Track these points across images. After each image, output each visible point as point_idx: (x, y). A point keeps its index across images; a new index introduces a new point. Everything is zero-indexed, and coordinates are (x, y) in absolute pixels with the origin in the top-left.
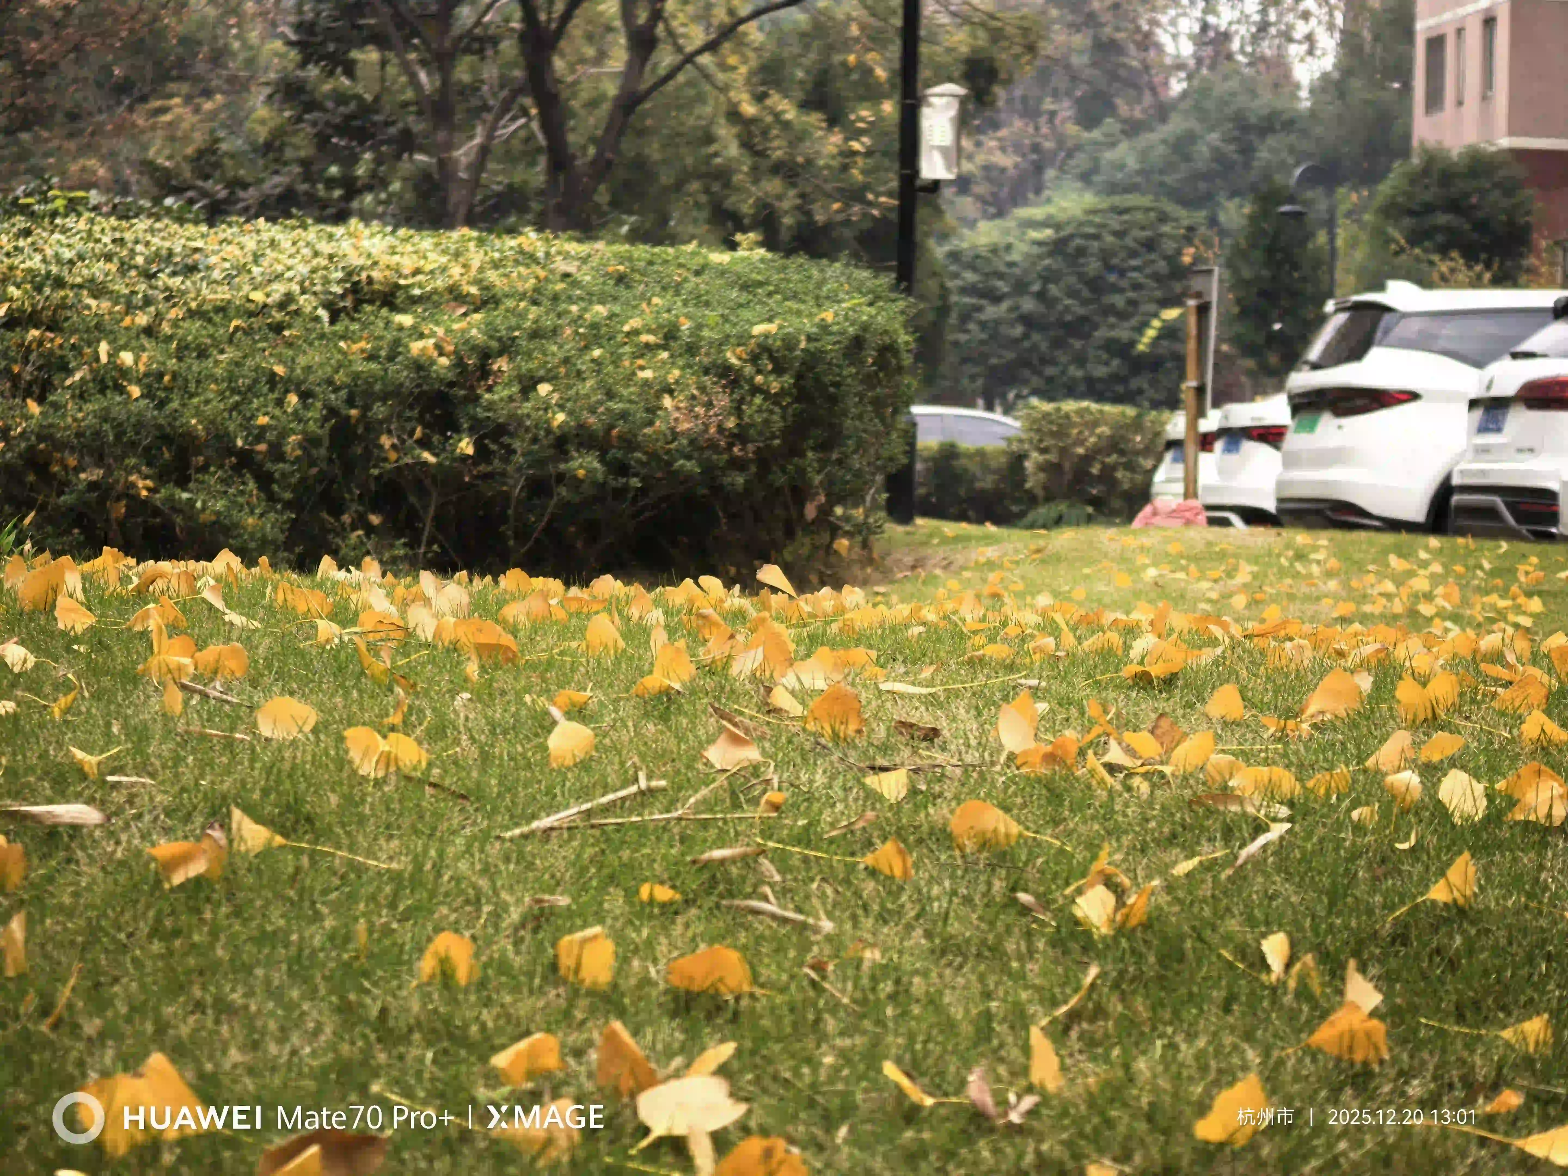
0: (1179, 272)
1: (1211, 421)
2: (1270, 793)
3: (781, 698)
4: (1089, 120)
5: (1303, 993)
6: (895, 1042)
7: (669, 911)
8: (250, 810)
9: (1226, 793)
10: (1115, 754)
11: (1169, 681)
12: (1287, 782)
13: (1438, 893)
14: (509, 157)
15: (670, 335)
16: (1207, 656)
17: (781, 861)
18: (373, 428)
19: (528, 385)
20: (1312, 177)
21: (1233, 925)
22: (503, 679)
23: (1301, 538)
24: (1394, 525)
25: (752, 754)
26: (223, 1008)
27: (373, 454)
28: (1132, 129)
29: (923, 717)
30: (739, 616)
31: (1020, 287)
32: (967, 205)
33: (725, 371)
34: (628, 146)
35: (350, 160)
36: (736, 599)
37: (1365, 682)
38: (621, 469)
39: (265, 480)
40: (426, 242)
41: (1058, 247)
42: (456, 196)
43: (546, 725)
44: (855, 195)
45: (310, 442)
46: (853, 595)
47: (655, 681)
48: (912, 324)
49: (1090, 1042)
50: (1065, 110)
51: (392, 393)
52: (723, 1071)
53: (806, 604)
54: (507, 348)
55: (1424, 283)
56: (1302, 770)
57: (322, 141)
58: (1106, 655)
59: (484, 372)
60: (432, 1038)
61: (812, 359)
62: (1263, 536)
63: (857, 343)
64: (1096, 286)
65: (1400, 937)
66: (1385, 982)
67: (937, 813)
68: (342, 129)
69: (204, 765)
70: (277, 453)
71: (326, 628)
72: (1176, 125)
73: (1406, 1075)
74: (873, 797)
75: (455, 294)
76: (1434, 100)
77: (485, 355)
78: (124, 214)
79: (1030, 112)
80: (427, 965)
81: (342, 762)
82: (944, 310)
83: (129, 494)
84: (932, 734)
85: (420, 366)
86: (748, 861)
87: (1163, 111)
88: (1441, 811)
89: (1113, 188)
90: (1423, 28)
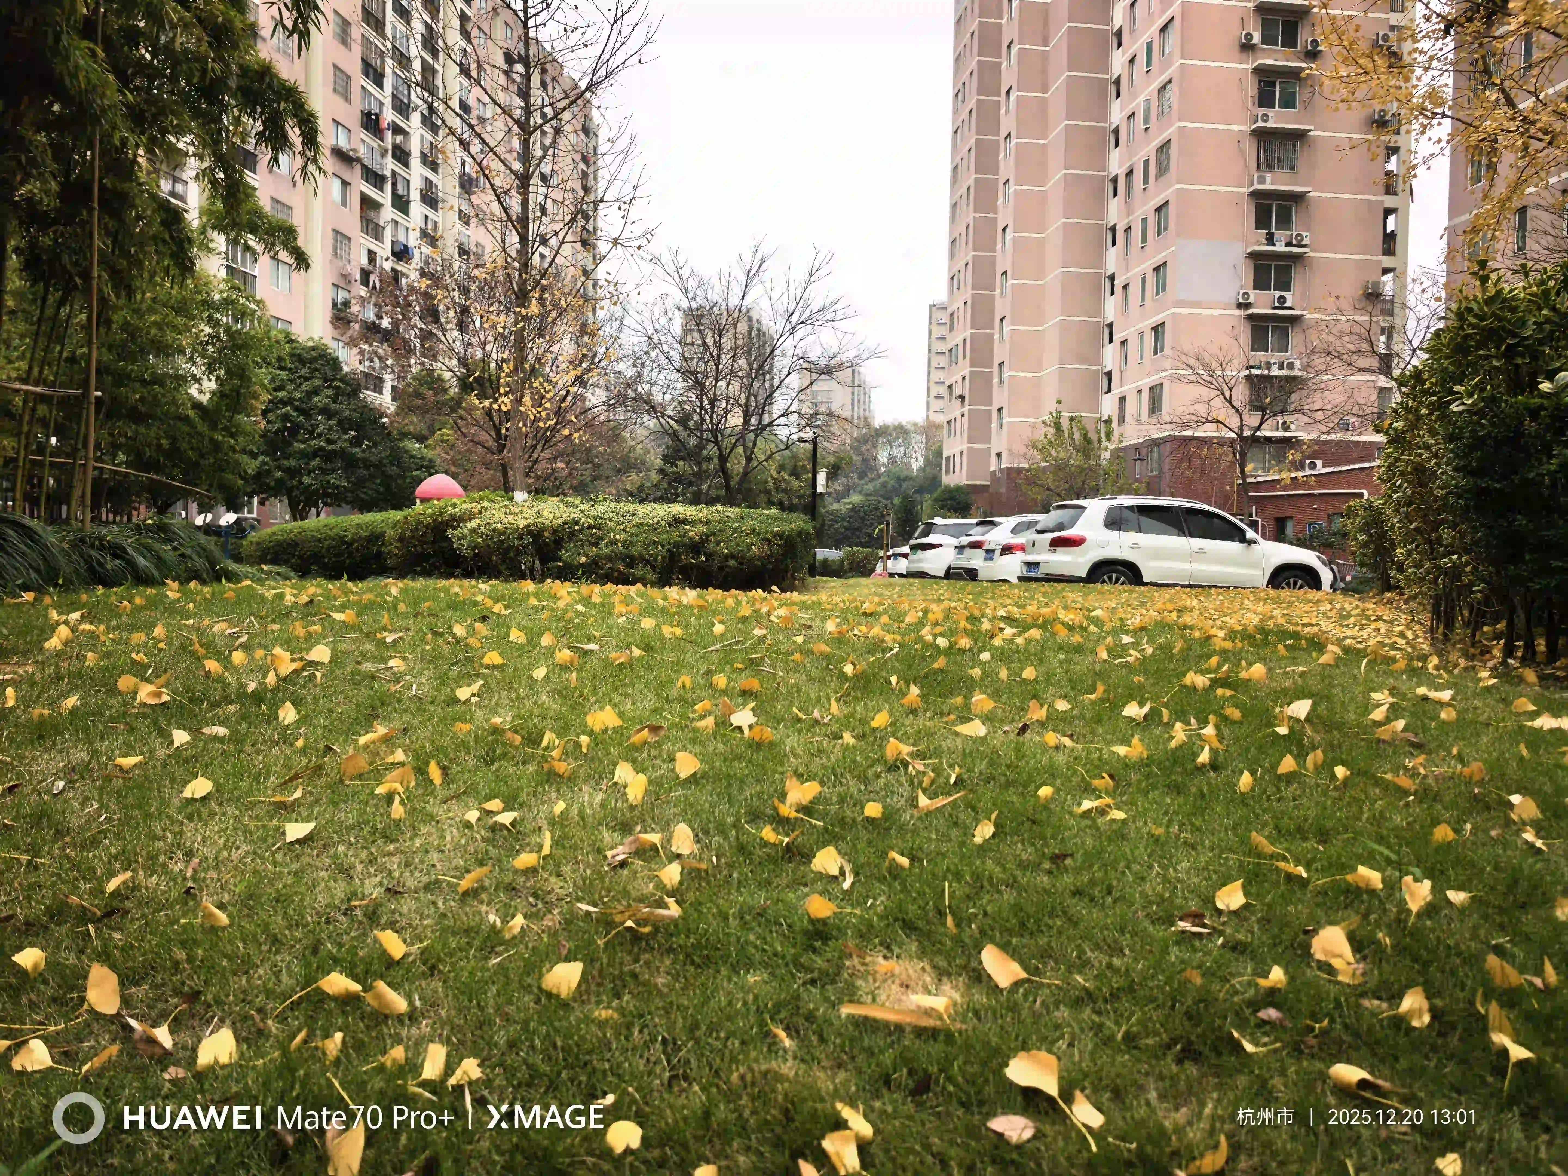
0: (883, 516)
1: (890, 552)
2: (894, 640)
3: (772, 618)
4: (861, 478)
5: (901, 690)
6: (796, 703)
7: (742, 670)
8: (637, 646)
9: (883, 641)
10: (856, 632)
11: (871, 614)
12: (898, 638)
13: (936, 666)
14: (717, 488)
15: (754, 530)
16: (881, 608)
17: (770, 657)
18: (680, 554)
19: (718, 543)
20: (917, 492)
21: (884, 674)
22: (704, 614)
23: (911, 580)
24: (935, 577)
25: (764, 632)
26: (627, 695)
27: (680, 561)
28: (872, 480)
29: (809, 623)
30: (765, 599)
31: (843, 519)
32: (830, 499)
33: (767, 539)
34: (745, 485)
35: (676, 489)
36: (766, 595)
37: (920, 614)
38: (741, 564)
39: (653, 566)
40: (693, 508)
41: (853, 509)
42: (703, 498)
43: (713, 625)
44: (801, 497)
45: (664, 557)
46: (796, 594)
47: (741, 614)
48: (814, 528)
49: (846, 703)
50: (855, 476)
51: (685, 545)
52: (753, 709)
53: (783, 595)
54: (713, 534)
55: (944, 517)
56: (902, 635)
57: (670, 484)
58: (856, 608)
59: (707, 540)
60: (679, 701)
61: (789, 536)
62: (903, 580)
63: (800, 534)
64: (863, 519)
65: (926, 676)
66: (921, 688)
67: (810, 646)
68: (675, 480)
69: (626, 635)
70: (656, 560)
71: (661, 602)
72: (882, 480)
73: (925, 711)
74: (794, 642)
75: (700, 521)
76: (947, 472)
77: (708, 536)
78: (618, 501)
79: (846, 477)
80: (679, 684)
81: (661, 634)
82: (823, 525)
83: (619, 570)
84: (810, 627)
85: (691, 538)
86: (762, 658)
87: (879, 476)
88: (937, 646)
89: (867, 495)
90: (945, 454)
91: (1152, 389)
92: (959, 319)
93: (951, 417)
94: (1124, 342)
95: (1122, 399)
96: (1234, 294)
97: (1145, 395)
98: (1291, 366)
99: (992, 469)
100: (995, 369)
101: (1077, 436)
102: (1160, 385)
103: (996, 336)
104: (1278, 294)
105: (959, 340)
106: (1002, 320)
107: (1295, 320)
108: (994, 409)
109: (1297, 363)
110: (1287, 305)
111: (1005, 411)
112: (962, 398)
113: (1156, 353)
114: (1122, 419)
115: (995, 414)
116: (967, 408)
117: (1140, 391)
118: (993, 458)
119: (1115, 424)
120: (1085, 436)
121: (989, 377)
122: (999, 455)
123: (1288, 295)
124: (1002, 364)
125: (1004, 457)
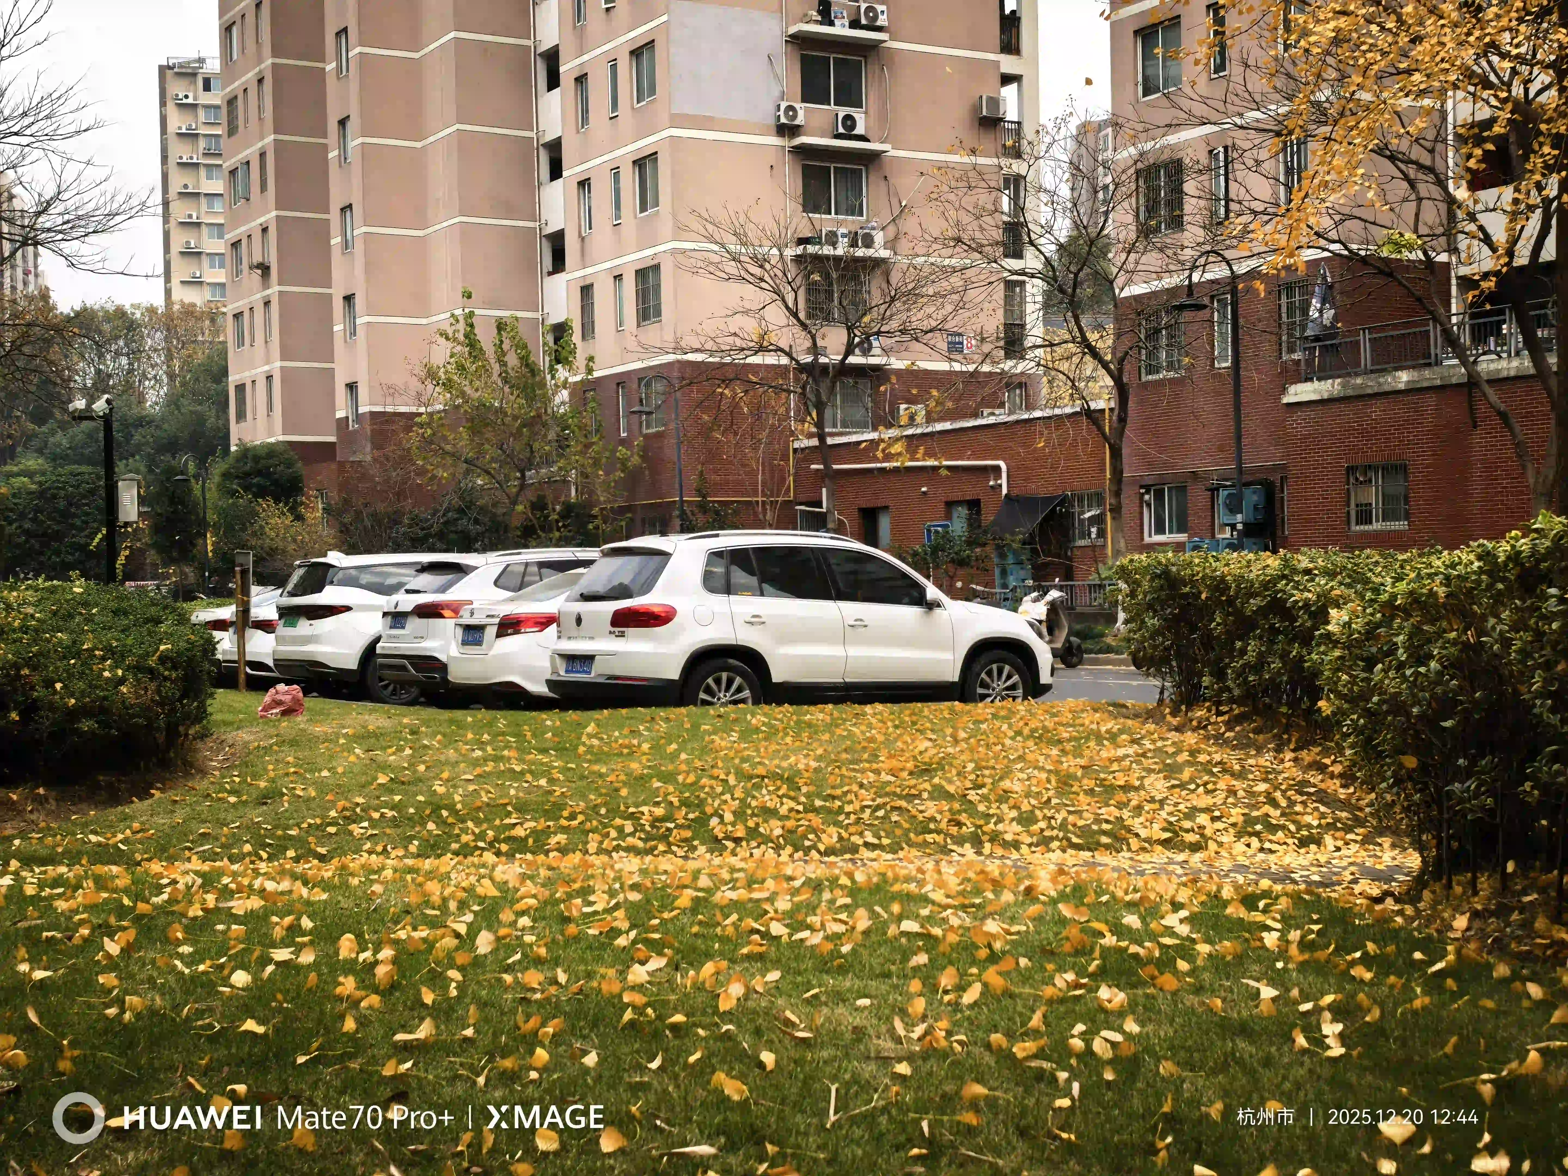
15: (110, 649)
76: (241, 415)
90: (233, 379)
91: (642, 274)
92: (248, 110)
93: (241, 305)
94: (584, 184)
95: (586, 291)
96: (771, 108)
97: (629, 284)
98: (868, 242)
99: (340, 414)
100: (334, 216)
101: (512, 360)
102: (656, 268)
103: (333, 154)
104: (843, 112)
105: (250, 152)
106: (343, 123)
107: (872, 158)
108: (337, 293)
109: (879, 238)
110: (860, 130)
111: (359, 302)
112: (264, 269)
113: (643, 209)
114: (588, 330)
115: (338, 304)
116: (275, 289)
117: (618, 278)
118: (341, 393)
119: (576, 338)
120: (525, 361)
121: (322, 231)
122: (352, 387)
123: (859, 117)
124: (347, 208)
125: (363, 392)
